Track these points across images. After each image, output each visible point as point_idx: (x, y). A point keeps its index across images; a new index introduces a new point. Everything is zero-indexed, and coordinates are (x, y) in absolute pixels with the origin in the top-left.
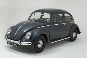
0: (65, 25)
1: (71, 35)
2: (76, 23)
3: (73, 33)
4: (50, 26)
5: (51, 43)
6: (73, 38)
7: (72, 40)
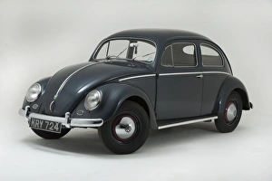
0: (201, 76)
1: (221, 111)
2: (236, 75)
3: (227, 106)
4: (157, 75)
5: (159, 128)
6: (228, 122)
7: (226, 126)
